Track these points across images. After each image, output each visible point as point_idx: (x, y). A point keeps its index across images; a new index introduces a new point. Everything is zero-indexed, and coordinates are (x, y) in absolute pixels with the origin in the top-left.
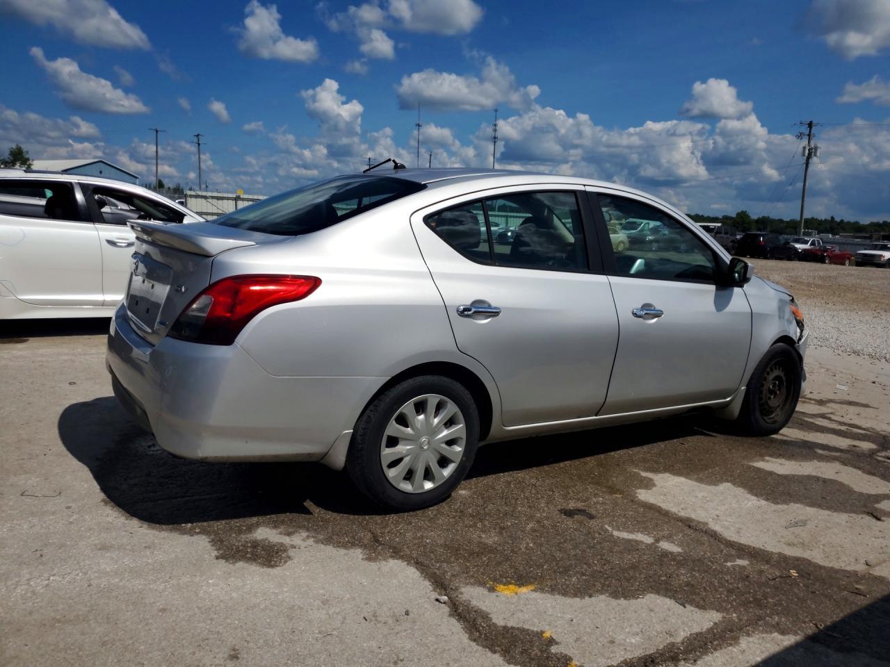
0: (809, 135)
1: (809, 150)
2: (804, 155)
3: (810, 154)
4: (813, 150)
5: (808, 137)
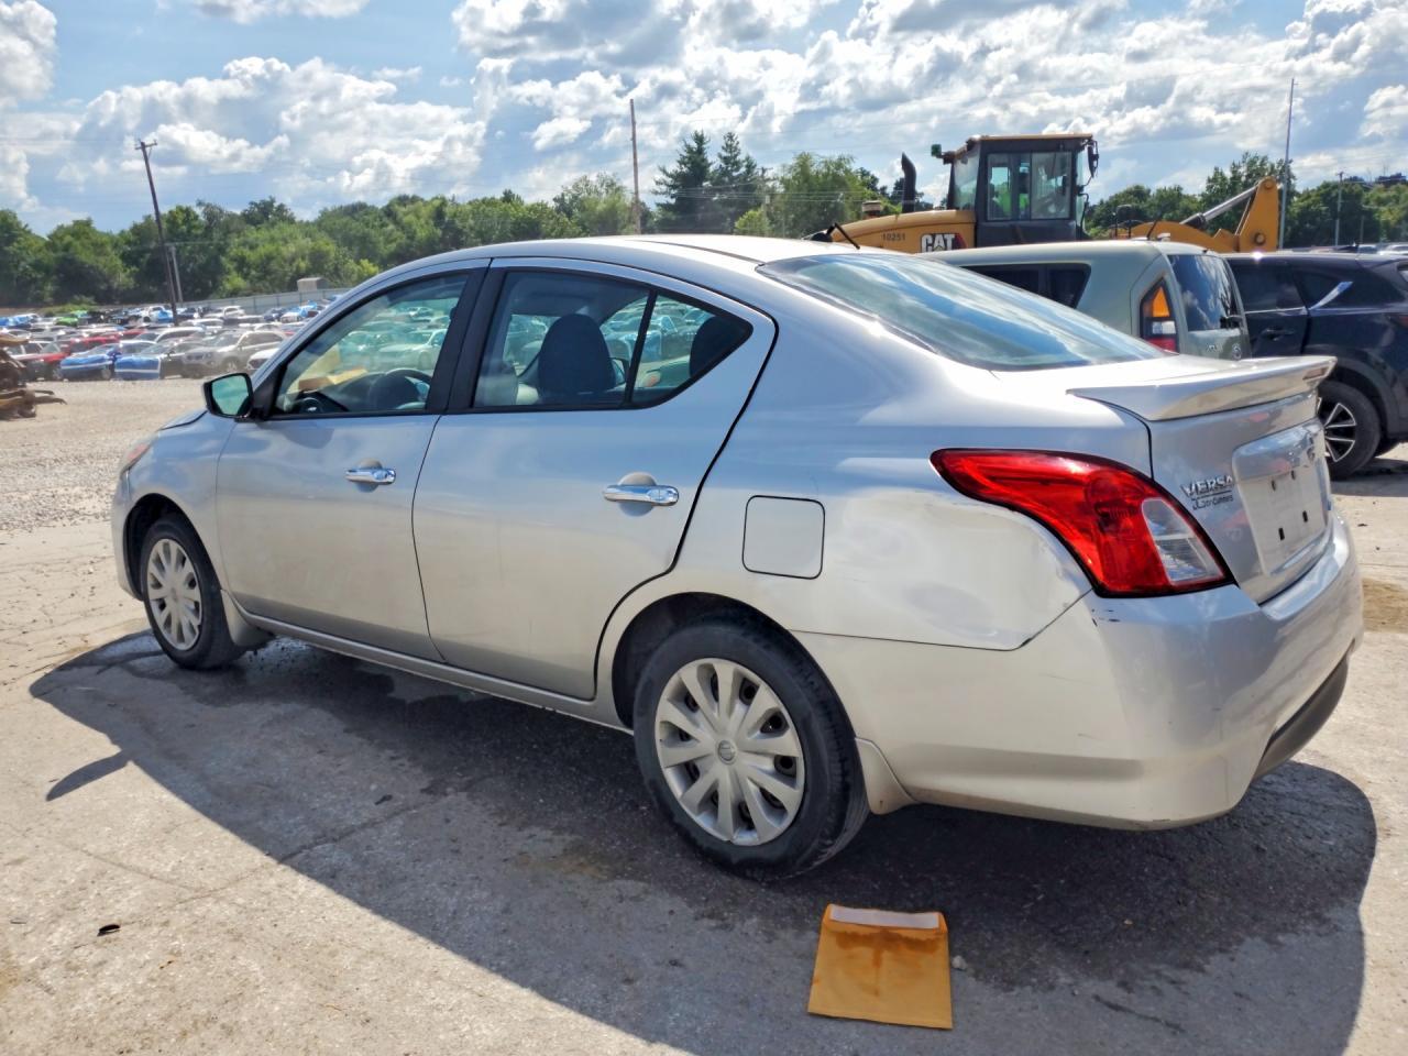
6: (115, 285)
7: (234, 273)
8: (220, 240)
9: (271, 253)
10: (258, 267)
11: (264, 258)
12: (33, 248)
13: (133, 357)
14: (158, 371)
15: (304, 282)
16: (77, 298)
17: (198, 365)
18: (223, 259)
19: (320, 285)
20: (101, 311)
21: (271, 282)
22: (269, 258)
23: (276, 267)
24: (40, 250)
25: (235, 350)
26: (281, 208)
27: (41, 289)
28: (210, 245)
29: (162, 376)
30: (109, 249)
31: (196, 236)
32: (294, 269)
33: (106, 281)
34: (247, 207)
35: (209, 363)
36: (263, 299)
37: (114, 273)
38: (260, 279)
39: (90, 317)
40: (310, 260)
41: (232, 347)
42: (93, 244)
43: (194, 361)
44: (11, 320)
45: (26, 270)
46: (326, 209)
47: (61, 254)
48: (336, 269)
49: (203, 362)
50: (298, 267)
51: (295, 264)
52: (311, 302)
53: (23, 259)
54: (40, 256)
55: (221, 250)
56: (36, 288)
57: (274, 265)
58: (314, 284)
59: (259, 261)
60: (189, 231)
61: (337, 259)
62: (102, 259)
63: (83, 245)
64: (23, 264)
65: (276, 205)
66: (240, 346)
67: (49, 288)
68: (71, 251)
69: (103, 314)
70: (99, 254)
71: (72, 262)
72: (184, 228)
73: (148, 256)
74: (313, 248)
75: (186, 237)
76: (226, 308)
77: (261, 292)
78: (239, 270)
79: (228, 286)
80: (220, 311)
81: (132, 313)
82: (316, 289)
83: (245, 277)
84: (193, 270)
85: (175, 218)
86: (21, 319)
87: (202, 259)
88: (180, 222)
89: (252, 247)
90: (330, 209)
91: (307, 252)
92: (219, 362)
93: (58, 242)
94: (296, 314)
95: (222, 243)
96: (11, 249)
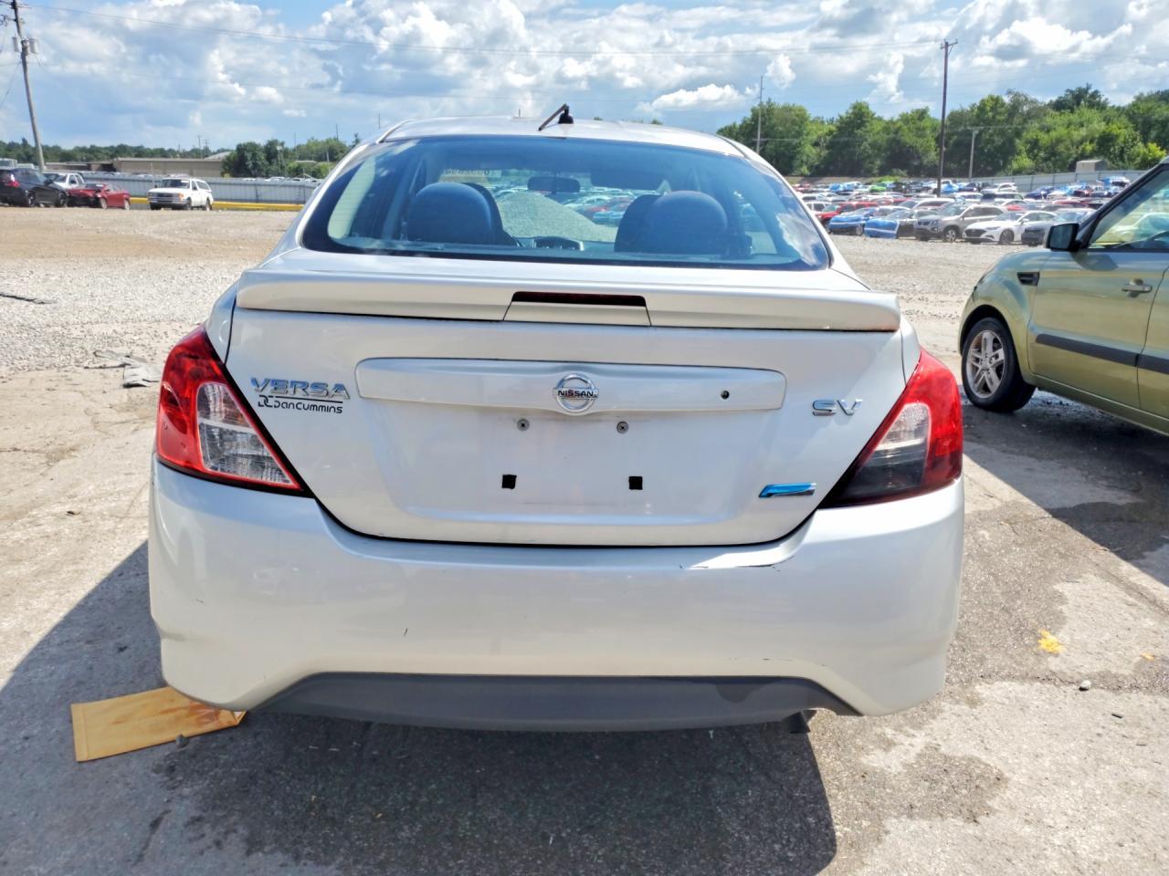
0: (16, 20)
1: (22, 42)
2: (16, 50)
3: (24, 49)
4: (28, 44)
5: (15, 23)
6: (925, 162)
7: (1024, 154)
8: (1019, 124)
9: (1061, 136)
10: (1047, 148)
11: (1054, 141)
12: (874, 132)
13: (880, 220)
14: (895, 232)
15: (1083, 164)
16: (895, 170)
17: (925, 230)
18: (1017, 141)
19: (1098, 166)
20: (904, 182)
21: (1054, 164)
22: (1059, 141)
23: (1063, 150)
24: (878, 133)
25: (957, 220)
26: (1095, 94)
27: (872, 163)
28: (1010, 129)
29: (897, 236)
30: (928, 132)
31: (999, 121)
32: (1079, 152)
33: (919, 158)
34: (1063, 94)
35: (933, 229)
36: (1042, 178)
37: (926, 152)
38: (1045, 160)
39: (894, 186)
40: (1098, 143)
41: (957, 217)
42: (916, 129)
43: (922, 226)
44: (841, 186)
45: (866, 148)
46: (1142, 94)
47: (892, 136)
48: (1122, 152)
49: (929, 228)
50: (1084, 149)
51: (1080, 148)
52: (1081, 182)
53: (866, 140)
54: (877, 137)
55: (1018, 134)
56: (870, 163)
57: (1061, 148)
58: (1093, 167)
59: (1049, 144)
60: (994, 117)
61: (1124, 142)
62: (921, 141)
63: (909, 129)
64: (865, 143)
65: (1090, 91)
66: (963, 217)
67: (878, 162)
68: (900, 134)
69: (905, 184)
70: (919, 137)
71: (898, 142)
72: (990, 114)
73: (955, 137)
74: (1104, 132)
75: (988, 122)
76: (1002, 184)
77: (1042, 171)
78: (1029, 152)
79: (1015, 166)
80: (996, 187)
81: (925, 185)
82: (1093, 171)
83: (1034, 157)
84: (989, 150)
85: (985, 105)
86: (848, 186)
87: (998, 140)
88: (988, 108)
89: (1048, 130)
90: (1146, 95)
91: (1097, 136)
92: (941, 229)
93: (891, 126)
94: (1062, 193)
95: (1020, 127)
96: (859, 132)
